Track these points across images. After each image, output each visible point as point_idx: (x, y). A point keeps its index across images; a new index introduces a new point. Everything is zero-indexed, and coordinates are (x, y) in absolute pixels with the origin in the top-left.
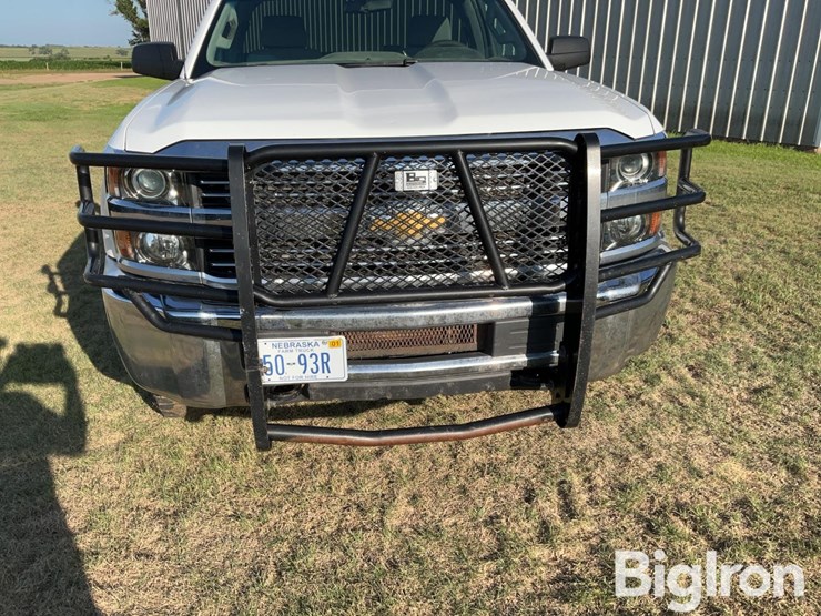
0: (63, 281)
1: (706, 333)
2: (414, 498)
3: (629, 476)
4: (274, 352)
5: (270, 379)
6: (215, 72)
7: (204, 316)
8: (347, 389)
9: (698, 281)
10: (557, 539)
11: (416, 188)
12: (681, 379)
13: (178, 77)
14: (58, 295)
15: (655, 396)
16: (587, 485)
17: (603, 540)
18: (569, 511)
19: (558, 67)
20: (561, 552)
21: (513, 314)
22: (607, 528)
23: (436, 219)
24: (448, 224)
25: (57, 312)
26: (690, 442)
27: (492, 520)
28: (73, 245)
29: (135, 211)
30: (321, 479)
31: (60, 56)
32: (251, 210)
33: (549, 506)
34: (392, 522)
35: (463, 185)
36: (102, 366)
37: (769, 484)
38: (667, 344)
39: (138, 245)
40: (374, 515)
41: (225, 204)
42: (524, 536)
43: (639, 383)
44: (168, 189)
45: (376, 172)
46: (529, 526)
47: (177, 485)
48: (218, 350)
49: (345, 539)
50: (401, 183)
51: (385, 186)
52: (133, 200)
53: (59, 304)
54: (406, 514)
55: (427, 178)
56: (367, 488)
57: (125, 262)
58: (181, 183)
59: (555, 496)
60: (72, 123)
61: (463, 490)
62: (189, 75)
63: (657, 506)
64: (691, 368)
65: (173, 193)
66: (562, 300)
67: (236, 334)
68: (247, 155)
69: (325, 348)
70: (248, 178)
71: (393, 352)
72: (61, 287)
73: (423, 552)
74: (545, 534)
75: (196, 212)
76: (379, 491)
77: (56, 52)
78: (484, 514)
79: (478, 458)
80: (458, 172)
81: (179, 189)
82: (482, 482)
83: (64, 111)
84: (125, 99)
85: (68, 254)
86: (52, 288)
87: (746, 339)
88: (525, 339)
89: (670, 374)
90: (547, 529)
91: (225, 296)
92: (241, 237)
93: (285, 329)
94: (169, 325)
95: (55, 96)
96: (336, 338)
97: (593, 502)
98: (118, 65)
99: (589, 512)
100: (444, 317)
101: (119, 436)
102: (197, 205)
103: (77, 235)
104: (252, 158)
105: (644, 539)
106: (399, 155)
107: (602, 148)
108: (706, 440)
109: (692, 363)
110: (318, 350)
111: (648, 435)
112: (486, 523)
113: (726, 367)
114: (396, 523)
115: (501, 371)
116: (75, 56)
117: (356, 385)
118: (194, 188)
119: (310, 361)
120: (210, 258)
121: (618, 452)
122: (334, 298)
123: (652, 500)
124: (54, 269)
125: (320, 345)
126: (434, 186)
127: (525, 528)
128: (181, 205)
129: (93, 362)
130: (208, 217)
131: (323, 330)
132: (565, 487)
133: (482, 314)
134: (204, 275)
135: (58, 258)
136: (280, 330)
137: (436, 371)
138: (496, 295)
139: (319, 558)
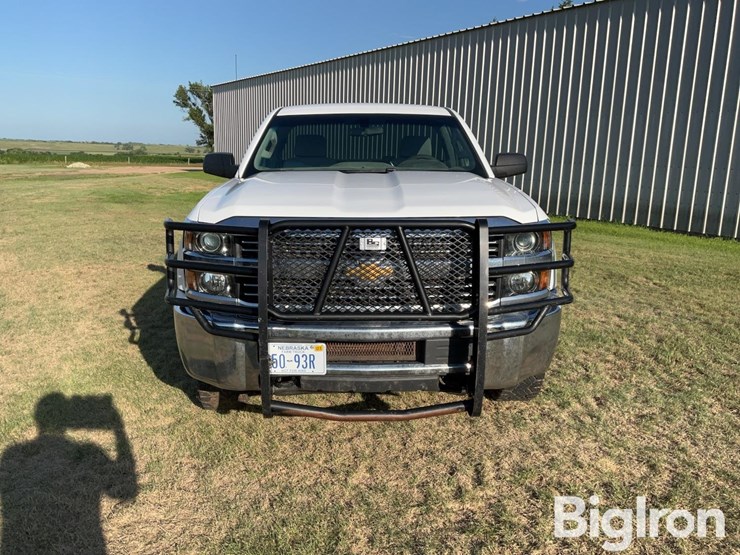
0: (135, 320)
1: (617, 376)
2: (371, 469)
3: (527, 463)
4: (279, 352)
5: (275, 371)
6: (259, 175)
7: (237, 326)
8: (326, 381)
9: (626, 341)
10: (467, 497)
11: (373, 248)
12: (587, 405)
13: (234, 176)
14: (132, 329)
15: (564, 415)
16: (496, 468)
17: (499, 501)
18: (479, 481)
19: (499, 175)
20: (468, 506)
21: (438, 335)
22: (504, 494)
23: (387, 269)
24: (395, 274)
25: (131, 340)
26: (581, 446)
27: (423, 485)
28: (145, 295)
29: (200, 259)
30: (307, 453)
31: (139, 152)
32: (270, 259)
33: (465, 478)
34: (353, 481)
35: (402, 247)
36: (161, 376)
37: (631, 474)
38: (583, 382)
39: (200, 281)
40: (342, 476)
41: (255, 255)
42: (444, 495)
43: (553, 406)
44: (221, 247)
45: (347, 238)
46: (449, 489)
47: (208, 452)
48: (244, 349)
49: (319, 489)
50: (363, 245)
51: (353, 247)
52: (199, 252)
53: (133, 335)
54: (364, 477)
55: (381, 243)
56: (339, 461)
57: (190, 292)
58: (230, 243)
59: (471, 472)
60: (147, 206)
61: (406, 465)
62: (241, 176)
63: (544, 483)
64: (597, 399)
65: (225, 249)
66: (472, 328)
67: (255, 337)
68: (270, 225)
69: (312, 352)
70: (270, 239)
71: (358, 358)
72: (134, 324)
73: (371, 500)
74: (459, 493)
75: (238, 260)
76: (347, 463)
77: (136, 148)
78: (419, 480)
79: (421, 447)
80: (399, 240)
81: (228, 247)
82: (421, 462)
83: (142, 196)
84: (191, 188)
85: (141, 300)
86: (128, 325)
87: (650, 383)
88: (447, 353)
89: (579, 402)
90: (461, 492)
91: (251, 312)
92: (263, 273)
93: (288, 337)
94: (215, 331)
95: (134, 184)
96: (320, 344)
97: (498, 478)
98: (185, 160)
99: (494, 483)
100: (390, 334)
101: (170, 420)
102: (238, 256)
103: (148, 288)
104: (274, 227)
105: (529, 501)
106: (363, 228)
107: (490, 228)
108: (593, 445)
109: (599, 396)
110: (308, 353)
111: (550, 440)
112: (418, 486)
113: (625, 400)
114: (356, 482)
115: (431, 375)
116: (151, 152)
117: (332, 379)
118: (238, 245)
119: (302, 360)
120: (243, 289)
121: (525, 449)
122: (318, 315)
123: (541, 479)
124: (129, 311)
125: (308, 349)
126: (384, 248)
127: (446, 490)
128: (229, 256)
129: (156, 373)
130: (245, 263)
131: (312, 339)
132: (480, 467)
133: (417, 333)
134: (239, 301)
135: (133, 304)
136: (284, 337)
137: (385, 372)
138: (423, 320)
139: (301, 498)
